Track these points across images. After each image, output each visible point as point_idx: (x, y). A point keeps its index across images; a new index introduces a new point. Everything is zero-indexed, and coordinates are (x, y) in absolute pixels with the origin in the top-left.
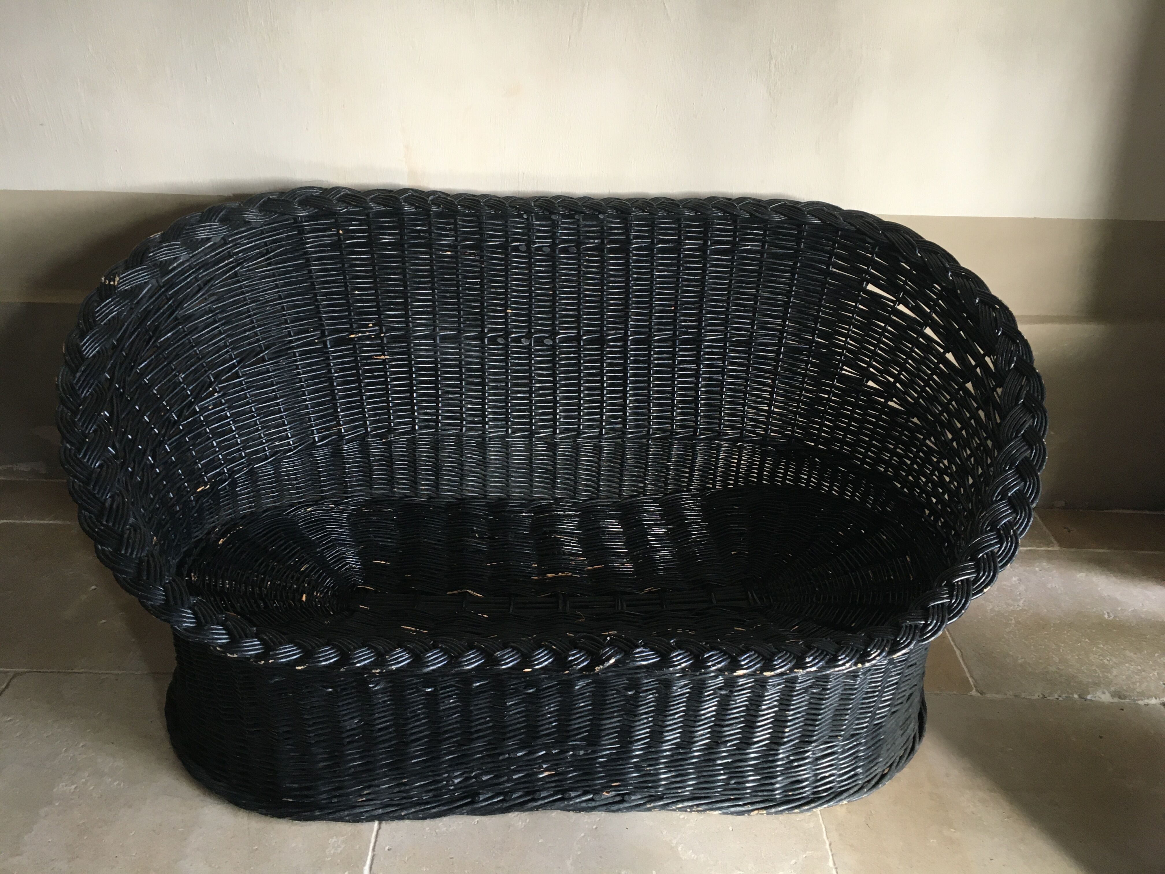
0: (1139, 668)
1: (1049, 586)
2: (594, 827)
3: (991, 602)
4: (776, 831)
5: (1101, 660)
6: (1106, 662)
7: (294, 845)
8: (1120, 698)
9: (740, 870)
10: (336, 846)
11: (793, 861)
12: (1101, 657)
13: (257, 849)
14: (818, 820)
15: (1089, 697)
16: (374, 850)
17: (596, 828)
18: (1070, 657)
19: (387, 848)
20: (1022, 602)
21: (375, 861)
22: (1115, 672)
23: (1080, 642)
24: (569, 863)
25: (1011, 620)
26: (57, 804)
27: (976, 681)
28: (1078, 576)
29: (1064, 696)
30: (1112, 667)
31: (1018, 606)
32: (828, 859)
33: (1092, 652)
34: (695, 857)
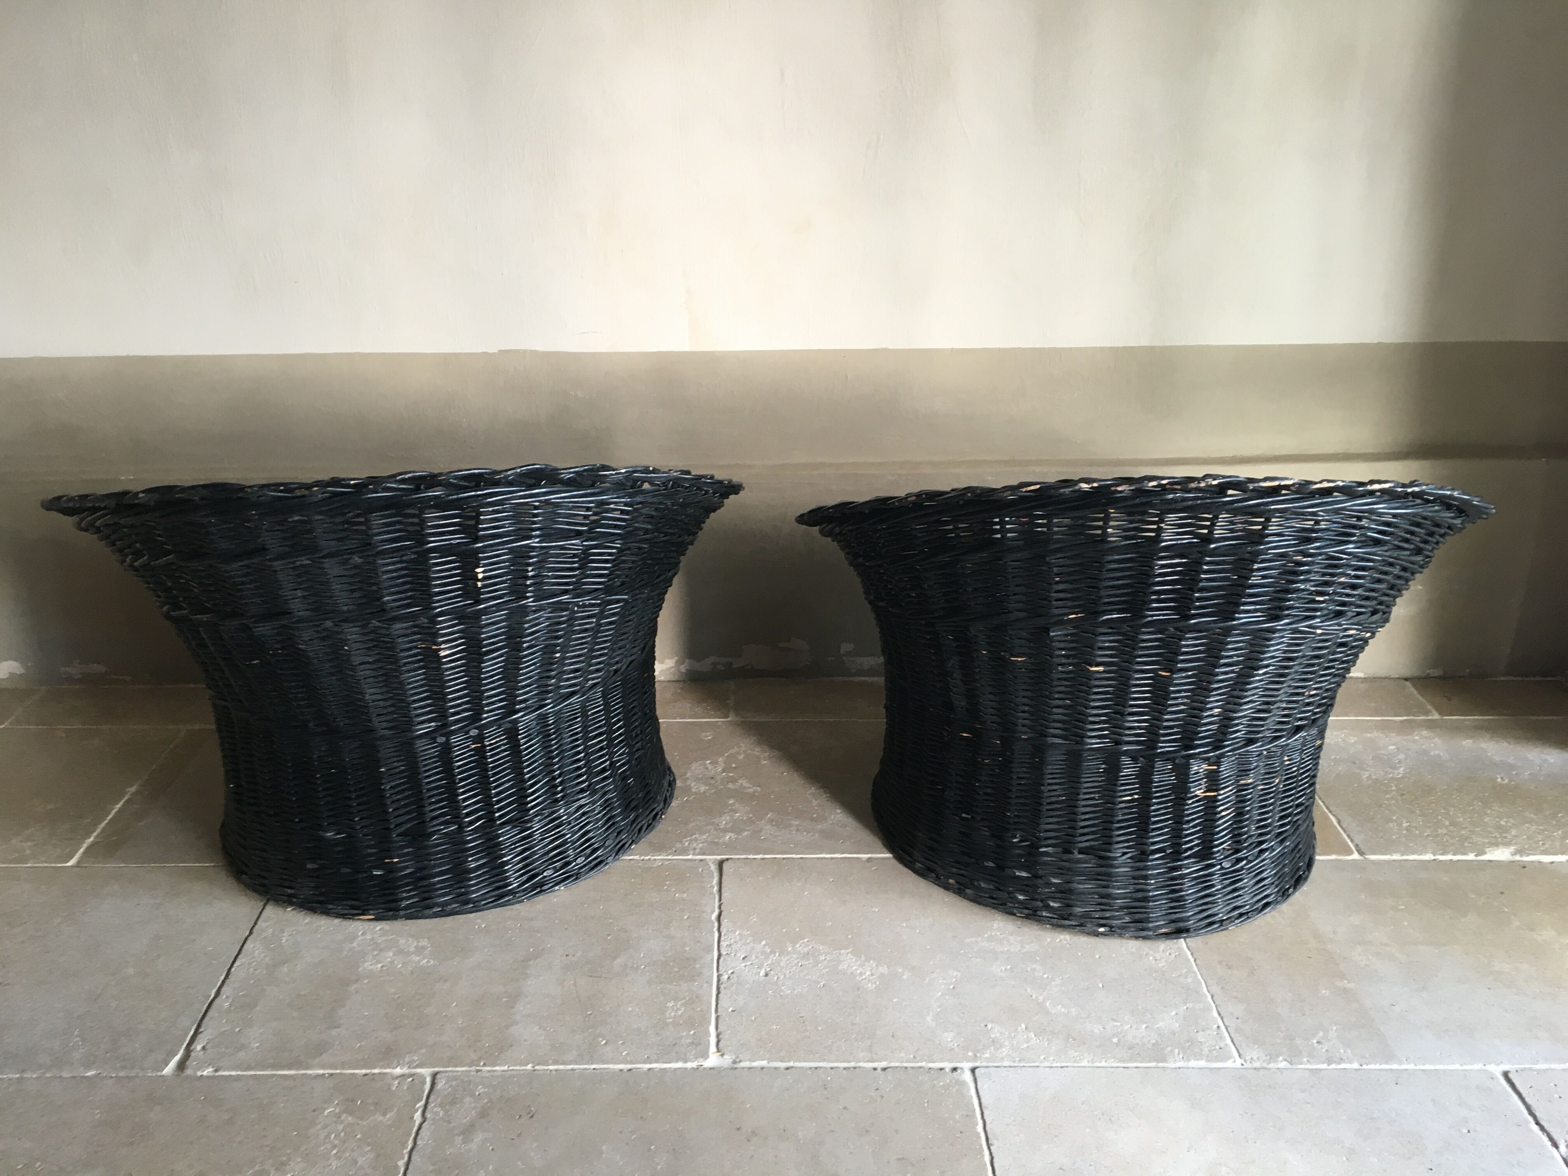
0: (1541, 827)
1: (1432, 753)
2: (951, 987)
3: (1367, 771)
4: (1151, 987)
5: (1498, 822)
6: (1504, 824)
7: (630, 1009)
8: (1522, 857)
9: (1116, 1021)
10: (675, 1009)
11: (1174, 1013)
12: (1497, 820)
13: (591, 1014)
14: (1196, 976)
15: (1487, 857)
16: (716, 1011)
17: (954, 988)
18: (1461, 819)
19: (730, 1010)
20: (1402, 769)
21: (720, 1022)
22: (1514, 833)
23: (1472, 805)
24: (929, 1019)
25: (1392, 787)
26: (366, 981)
27: (1357, 845)
28: (1464, 743)
29: (1458, 857)
30: (1511, 827)
31: (1398, 774)
32: (1212, 1009)
33: (1486, 814)
34: (1066, 1012)
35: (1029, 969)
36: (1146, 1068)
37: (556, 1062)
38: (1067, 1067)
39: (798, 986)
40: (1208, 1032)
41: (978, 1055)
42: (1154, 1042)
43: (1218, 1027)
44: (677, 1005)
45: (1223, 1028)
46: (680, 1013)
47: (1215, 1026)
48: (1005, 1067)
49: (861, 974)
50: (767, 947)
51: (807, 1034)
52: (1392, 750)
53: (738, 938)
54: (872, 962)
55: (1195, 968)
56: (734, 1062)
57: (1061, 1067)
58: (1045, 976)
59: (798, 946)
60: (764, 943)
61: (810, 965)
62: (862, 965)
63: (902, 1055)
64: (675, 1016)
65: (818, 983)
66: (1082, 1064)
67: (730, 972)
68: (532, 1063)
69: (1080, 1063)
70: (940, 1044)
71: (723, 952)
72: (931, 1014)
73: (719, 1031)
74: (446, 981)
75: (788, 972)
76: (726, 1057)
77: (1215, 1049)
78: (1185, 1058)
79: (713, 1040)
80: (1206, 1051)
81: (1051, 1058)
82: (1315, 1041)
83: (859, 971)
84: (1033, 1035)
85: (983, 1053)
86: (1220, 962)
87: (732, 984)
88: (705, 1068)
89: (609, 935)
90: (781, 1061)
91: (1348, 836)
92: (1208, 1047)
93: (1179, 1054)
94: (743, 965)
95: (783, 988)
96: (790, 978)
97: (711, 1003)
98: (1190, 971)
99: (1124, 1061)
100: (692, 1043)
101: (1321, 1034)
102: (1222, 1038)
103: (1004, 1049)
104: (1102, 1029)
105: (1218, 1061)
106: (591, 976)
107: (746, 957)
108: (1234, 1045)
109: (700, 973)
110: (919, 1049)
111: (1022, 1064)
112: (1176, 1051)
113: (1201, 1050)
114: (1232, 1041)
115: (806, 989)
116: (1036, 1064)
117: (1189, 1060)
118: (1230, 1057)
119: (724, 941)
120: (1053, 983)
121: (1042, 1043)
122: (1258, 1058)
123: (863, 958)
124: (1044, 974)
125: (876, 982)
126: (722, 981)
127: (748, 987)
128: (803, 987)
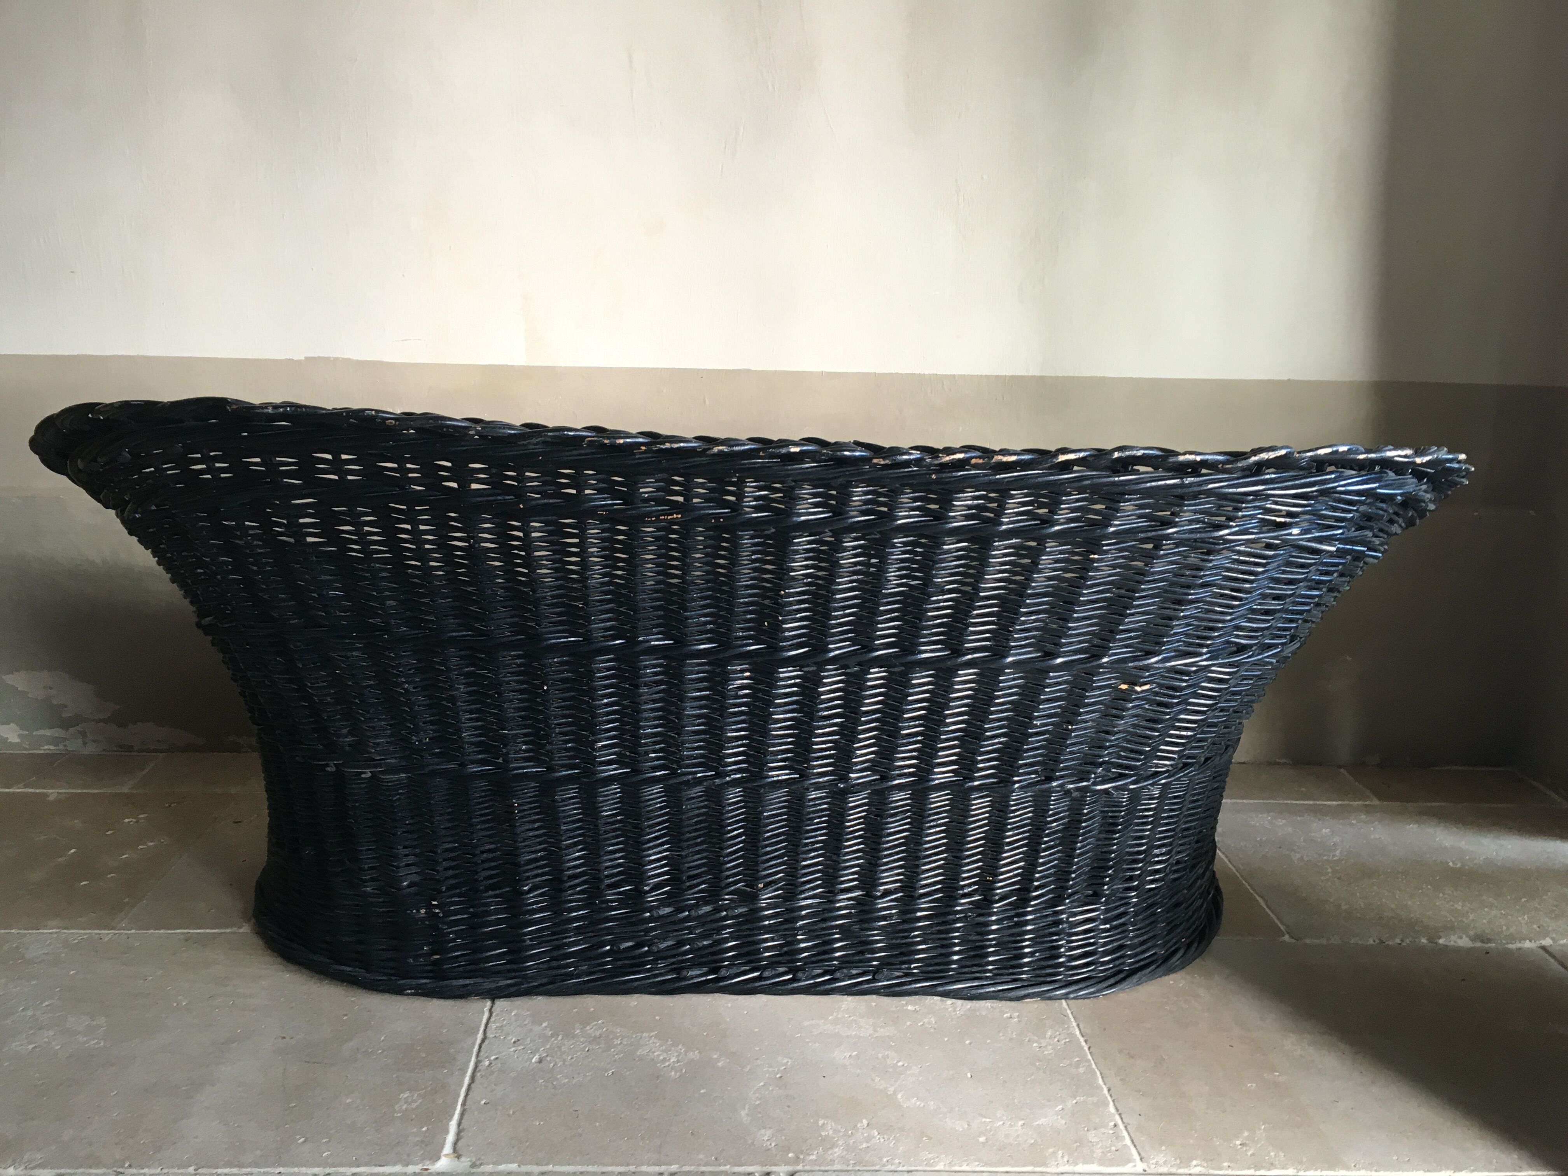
0: (1503, 912)
1: (1372, 837)
2: (778, 1076)
3: (1298, 853)
4: (1033, 1077)
5: (1453, 906)
6: (1460, 908)
7: (349, 1101)
8: (1483, 942)
9: (986, 1117)
10: (410, 1100)
11: (1060, 1107)
12: (1451, 903)
13: (294, 1106)
14: (1090, 1065)
15: (1441, 941)
16: (464, 1104)
17: (781, 1077)
18: (1409, 903)
19: (483, 1103)
20: (1338, 851)
21: (466, 1116)
22: (1471, 917)
23: (1422, 889)
24: (743, 1113)
25: (1327, 868)
27: (1287, 926)
28: (1408, 828)
29: (1408, 941)
31: (1334, 856)
32: (1108, 1104)
33: (1438, 898)
34: (922, 1105)
35: (880, 1056)
36: (1019, 1173)
37: (230, 1165)
38: (917, 1171)
39: (579, 1074)
40: (1103, 1130)
41: (802, 1157)
42: (1032, 1141)
43: (1115, 1125)
44: (413, 1096)
45: (1121, 1126)
46: (414, 1105)
47: (1112, 1124)
48: (834, 1171)
49: (664, 1060)
50: (548, 1029)
51: (580, 1131)
52: (1326, 833)
53: (513, 1019)
54: (680, 1047)
55: (1090, 1057)
56: (473, 1165)
57: (909, 1172)
58: (900, 1064)
59: (588, 1028)
60: (545, 1024)
61: (600, 1051)
62: (667, 1051)
63: (701, 1156)
64: (407, 1109)
65: (607, 1071)
66: (936, 1168)
67: (493, 1058)
68: (196, 1164)
69: (935, 1167)
70: (753, 1143)
71: (490, 1035)
72: (746, 1108)
73: (461, 1127)
74: (113, 1065)
75: (569, 1058)
76: (463, 1159)
77: (1110, 1151)
78: (1070, 1162)
79: (450, 1138)
80: (1098, 1153)
81: (897, 1161)
82: (1238, 1142)
83: (661, 1058)
84: (876, 1133)
85: (808, 1155)
86: (1120, 1051)
87: (492, 1073)
88: (430, 1173)
89: (346, 1015)
90: (537, 1164)
91: (1278, 918)
92: (1101, 1147)
93: (1063, 1157)
94: (512, 1049)
95: (559, 1076)
96: (571, 1065)
97: (458, 1096)
98: (1083, 1059)
99: (990, 1165)
100: (422, 1142)
101: (1246, 1134)
102: (1118, 1137)
103: (836, 1150)
104: (966, 1126)
105: (1113, 1165)
106: (309, 1062)
107: (518, 1040)
108: (1135, 1146)
109: (454, 1059)
110: (723, 1150)
111: (858, 1168)
112: (1060, 1152)
113: (1092, 1152)
114: (1132, 1141)
115: (589, 1078)
116: (877, 1168)
117: (1076, 1164)
118: (1129, 1160)
119: (494, 1022)
120: (909, 1072)
121: (887, 1142)
122: (1165, 1163)
123: (670, 1042)
124: (898, 1062)
125: (682, 1069)
126: (480, 1068)
127: (513, 1074)
128: (585, 1075)
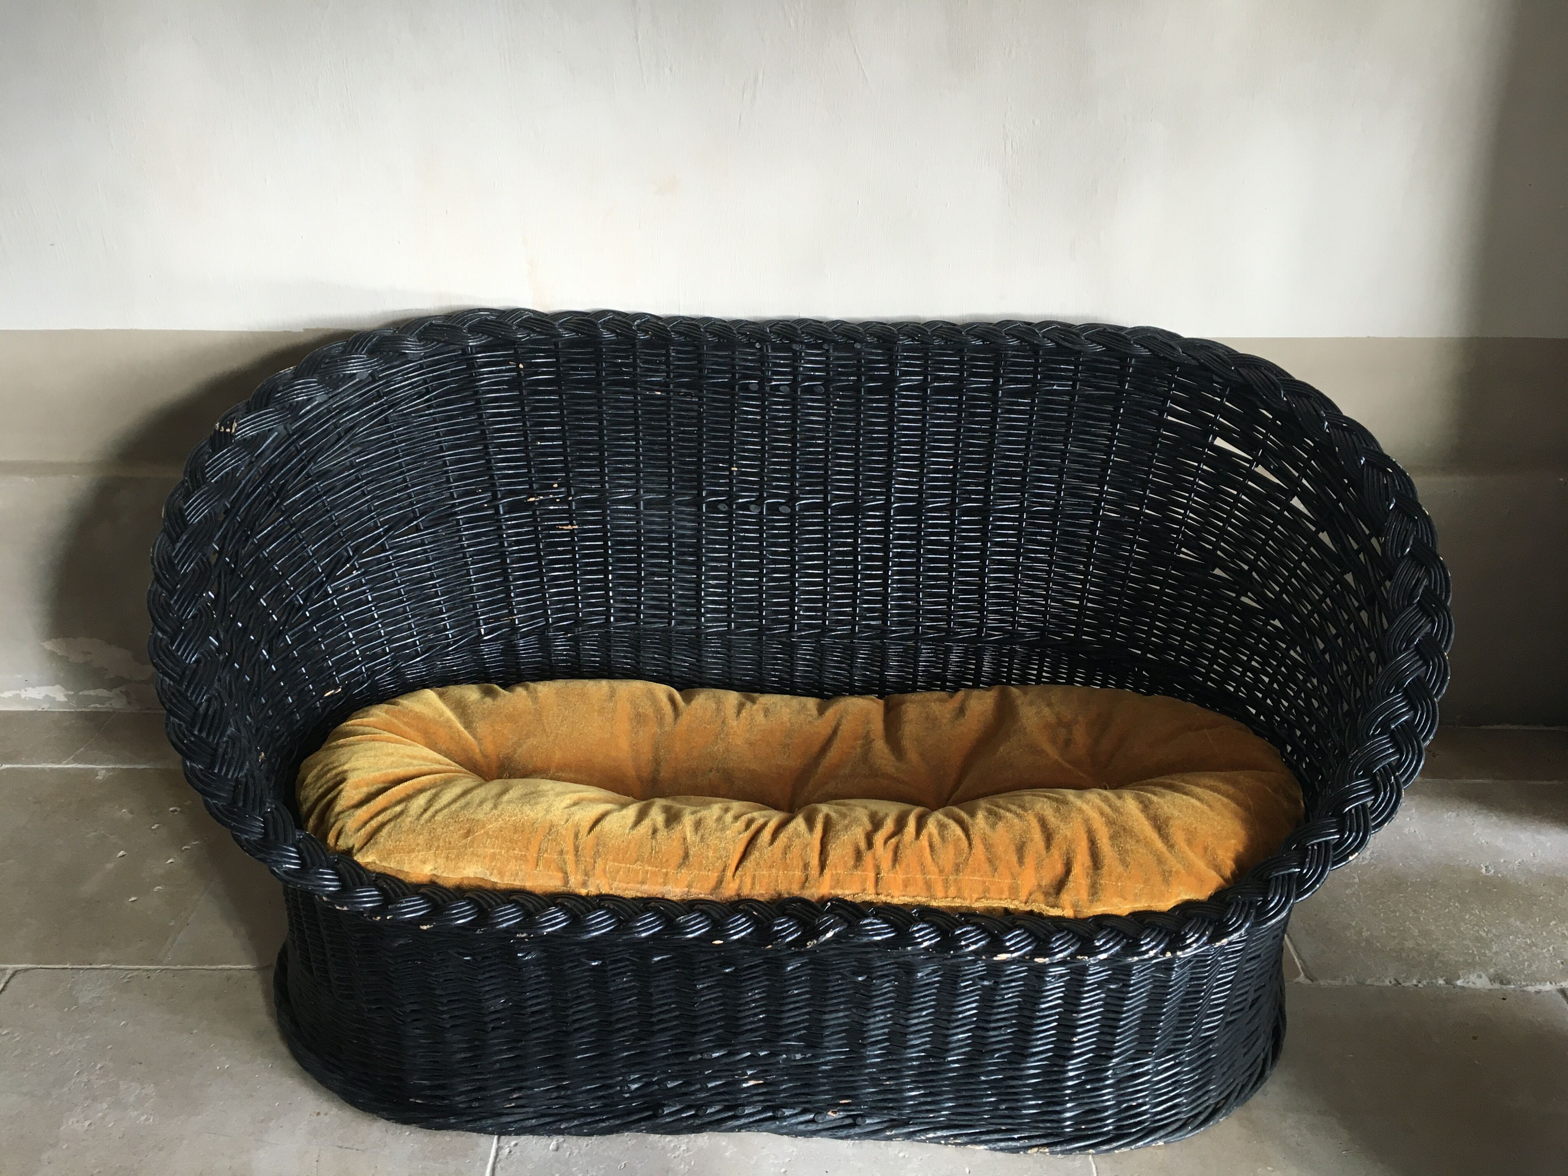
0: (1529, 941)
1: (1406, 831)
2: (783, 1170)
5: (1476, 931)
6: (1484, 934)
8: (1501, 983)
12: (1477, 928)
15: (1459, 983)
17: (785, 1172)
18: (1433, 927)
20: (1368, 853)
22: (1495, 948)
23: (1447, 907)
27: (1304, 962)
28: (1446, 817)
29: (1425, 982)
30: (1492, 940)
31: (1364, 859)
33: (1464, 920)
39: (593, 1167)
49: (675, 1146)
58: (901, 1155)
65: (619, 1162)
74: (161, 1149)
87: (512, 1163)
91: (1295, 948)
95: (574, 1169)
96: (586, 1153)
106: (341, 1147)
124: (899, 1152)
125: (691, 1162)
126: (500, 1157)
127: (530, 1166)
128: (599, 1168)
